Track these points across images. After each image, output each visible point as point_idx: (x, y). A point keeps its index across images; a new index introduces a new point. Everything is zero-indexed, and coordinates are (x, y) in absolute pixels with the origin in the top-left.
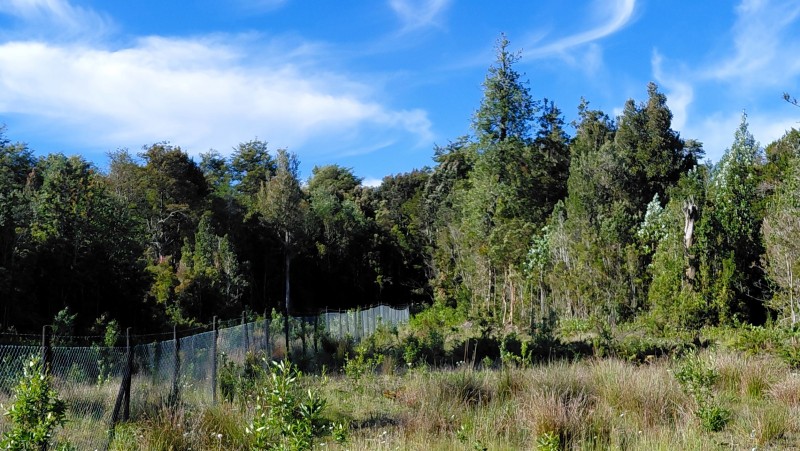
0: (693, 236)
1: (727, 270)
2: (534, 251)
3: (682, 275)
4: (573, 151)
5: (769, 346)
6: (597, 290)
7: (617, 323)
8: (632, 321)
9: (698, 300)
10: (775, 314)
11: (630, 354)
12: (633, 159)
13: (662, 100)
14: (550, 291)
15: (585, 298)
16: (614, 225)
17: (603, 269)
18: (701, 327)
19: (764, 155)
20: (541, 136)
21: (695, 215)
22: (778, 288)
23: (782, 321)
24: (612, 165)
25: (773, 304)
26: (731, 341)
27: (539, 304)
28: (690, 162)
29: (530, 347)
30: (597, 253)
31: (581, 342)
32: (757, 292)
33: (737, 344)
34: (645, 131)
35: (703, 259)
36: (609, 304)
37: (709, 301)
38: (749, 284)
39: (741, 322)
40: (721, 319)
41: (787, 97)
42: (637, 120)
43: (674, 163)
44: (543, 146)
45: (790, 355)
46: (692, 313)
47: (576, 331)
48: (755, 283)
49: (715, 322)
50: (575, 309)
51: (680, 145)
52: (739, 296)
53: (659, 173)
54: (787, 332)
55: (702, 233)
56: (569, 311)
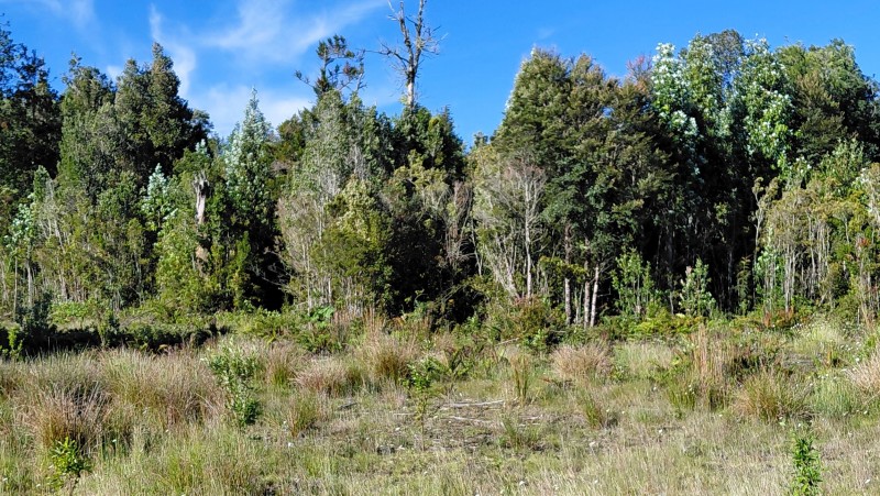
0: (205, 213)
1: (240, 252)
2: (18, 223)
3: (191, 256)
4: (64, 110)
5: (286, 332)
6: (97, 270)
7: (121, 308)
8: (137, 306)
9: (210, 283)
10: (291, 298)
11: (141, 343)
12: (137, 125)
13: (169, 64)
14: (39, 270)
15: (83, 279)
16: (114, 197)
17: (104, 247)
18: (214, 312)
19: (276, 133)
20: (22, 88)
21: (207, 191)
22: (293, 271)
23: (298, 306)
24: (113, 129)
25: (289, 288)
26: (247, 327)
27: (25, 285)
28: (200, 134)
29: (19, 336)
30: (96, 226)
31: (81, 330)
32: (272, 276)
33: (253, 330)
34: (150, 96)
35: (216, 239)
36: (110, 286)
37: (223, 285)
38: (263, 266)
39: (257, 307)
40: (236, 304)
41: (299, 75)
42: (141, 83)
43: (182, 133)
44: (24, 101)
45: (308, 341)
46: (203, 297)
47: (73, 317)
48: (270, 267)
49: (230, 307)
50: (71, 291)
51: (189, 115)
52: (254, 279)
53: (166, 143)
54: (303, 316)
55: (215, 211)
56: (63, 294)
